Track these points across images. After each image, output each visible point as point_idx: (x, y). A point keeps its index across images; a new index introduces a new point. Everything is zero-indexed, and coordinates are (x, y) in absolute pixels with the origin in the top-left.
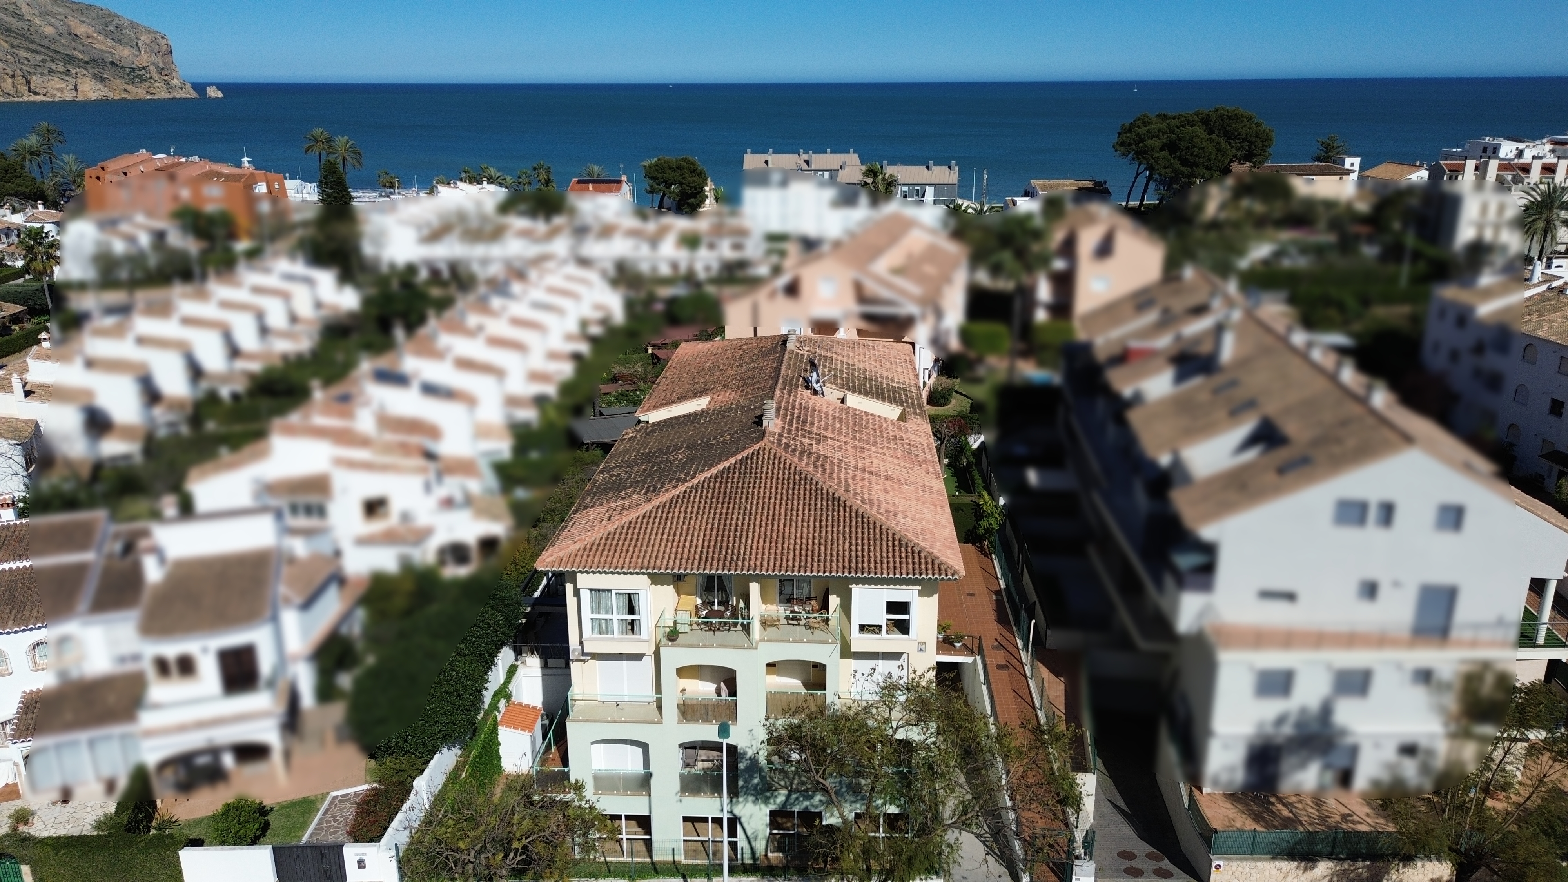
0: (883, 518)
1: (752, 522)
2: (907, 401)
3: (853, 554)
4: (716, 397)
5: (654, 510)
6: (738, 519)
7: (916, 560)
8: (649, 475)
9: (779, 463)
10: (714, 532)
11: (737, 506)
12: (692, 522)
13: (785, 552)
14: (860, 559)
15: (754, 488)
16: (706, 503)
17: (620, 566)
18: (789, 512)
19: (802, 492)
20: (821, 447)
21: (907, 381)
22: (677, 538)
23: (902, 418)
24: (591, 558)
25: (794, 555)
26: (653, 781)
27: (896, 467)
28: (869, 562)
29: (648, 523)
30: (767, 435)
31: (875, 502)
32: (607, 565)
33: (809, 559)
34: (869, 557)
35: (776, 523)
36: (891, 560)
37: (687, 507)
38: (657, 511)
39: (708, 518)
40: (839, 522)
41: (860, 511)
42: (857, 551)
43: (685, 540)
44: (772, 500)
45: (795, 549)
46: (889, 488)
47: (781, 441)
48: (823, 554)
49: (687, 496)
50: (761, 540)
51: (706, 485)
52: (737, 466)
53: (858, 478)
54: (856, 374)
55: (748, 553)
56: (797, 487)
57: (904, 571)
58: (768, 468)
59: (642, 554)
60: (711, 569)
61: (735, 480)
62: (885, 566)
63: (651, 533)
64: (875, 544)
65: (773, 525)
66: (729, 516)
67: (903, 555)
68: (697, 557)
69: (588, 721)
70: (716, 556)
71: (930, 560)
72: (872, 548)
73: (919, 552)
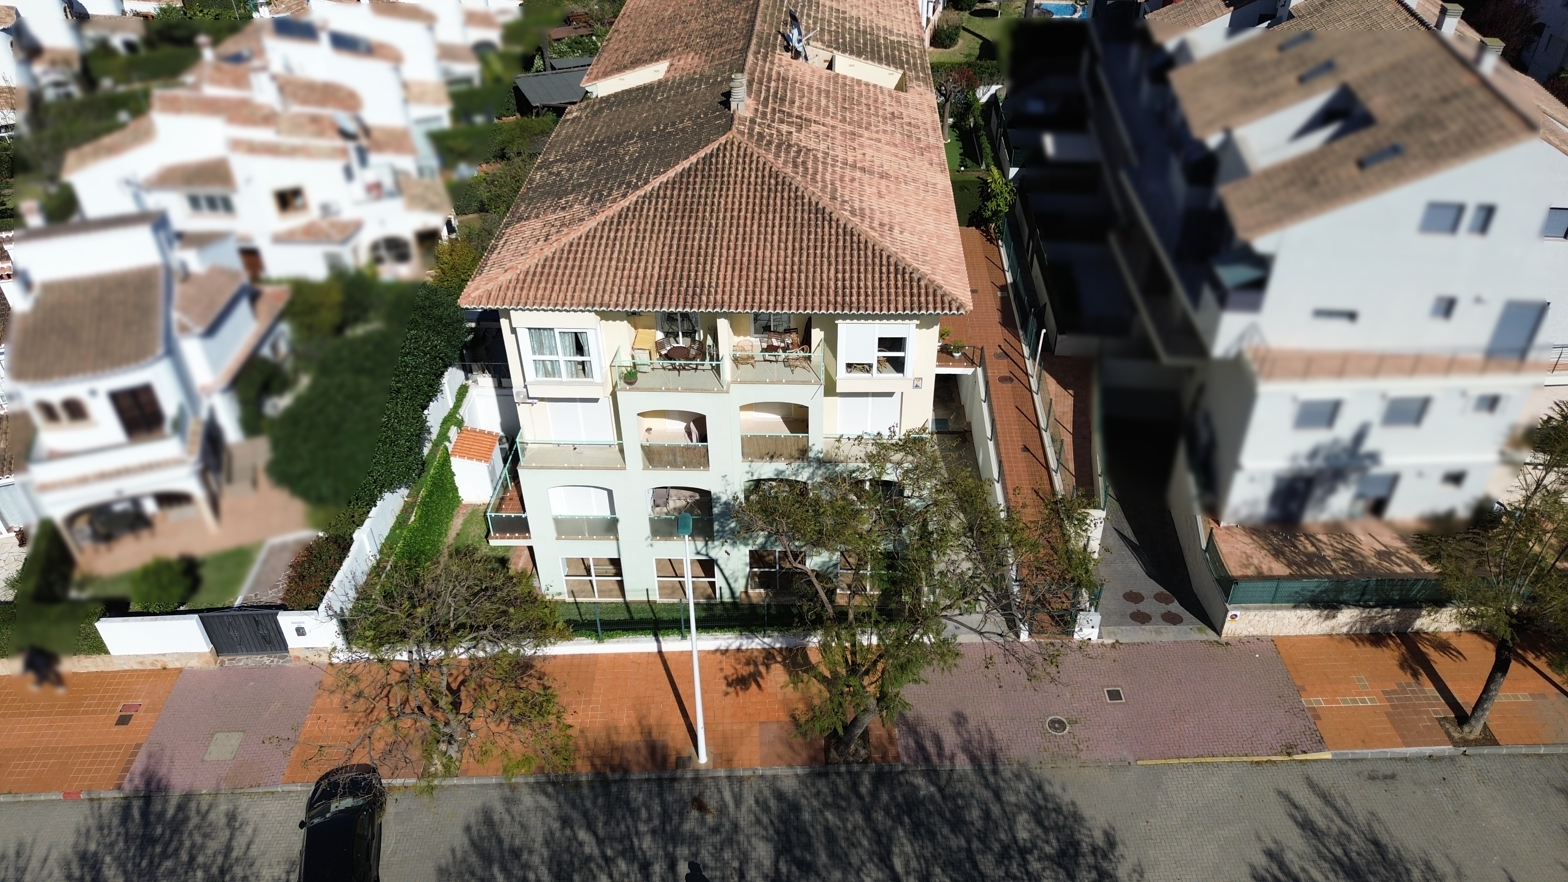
0: (876, 235)
1: (718, 243)
2: (908, 62)
3: (840, 284)
4: (676, 62)
5: (600, 228)
6: (701, 239)
7: (915, 291)
8: (595, 175)
9: (751, 162)
10: (673, 257)
11: (699, 222)
12: (646, 243)
13: (758, 282)
14: (848, 291)
15: (720, 196)
16: (662, 217)
17: (560, 302)
18: (763, 229)
19: (778, 202)
20: (802, 137)
21: (909, 33)
22: (628, 265)
23: (901, 86)
24: (525, 292)
25: (769, 287)
26: (620, 526)
27: (894, 158)
28: (859, 294)
29: (592, 245)
30: (736, 122)
31: (867, 212)
32: (545, 301)
33: (787, 291)
34: (859, 287)
35: (747, 243)
36: (885, 291)
37: (640, 223)
38: (603, 229)
39: (665, 238)
40: (823, 242)
41: (849, 227)
42: (844, 280)
43: (638, 268)
44: (743, 214)
45: (770, 279)
46: (884, 191)
47: (753, 130)
48: (803, 285)
49: (639, 208)
50: (730, 267)
51: (661, 193)
52: (700, 167)
53: (847, 179)
54: (848, 25)
55: (714, 284)
56: (772, 195)
57: (900, 306)
58: (737, 169)
59: (586, 287)
60: (670, 307)
61: (697, 186)
62: (877, 299)
63: (596, 259)
64: (866, 271)
65: (743, 246)
66: (691, 236)
67: (900, 284)
68: (653, 290)
69: (542, 468)
70: (675, 289)
71: (931, 291)
72: (862, 276)
73: (919, 280)
